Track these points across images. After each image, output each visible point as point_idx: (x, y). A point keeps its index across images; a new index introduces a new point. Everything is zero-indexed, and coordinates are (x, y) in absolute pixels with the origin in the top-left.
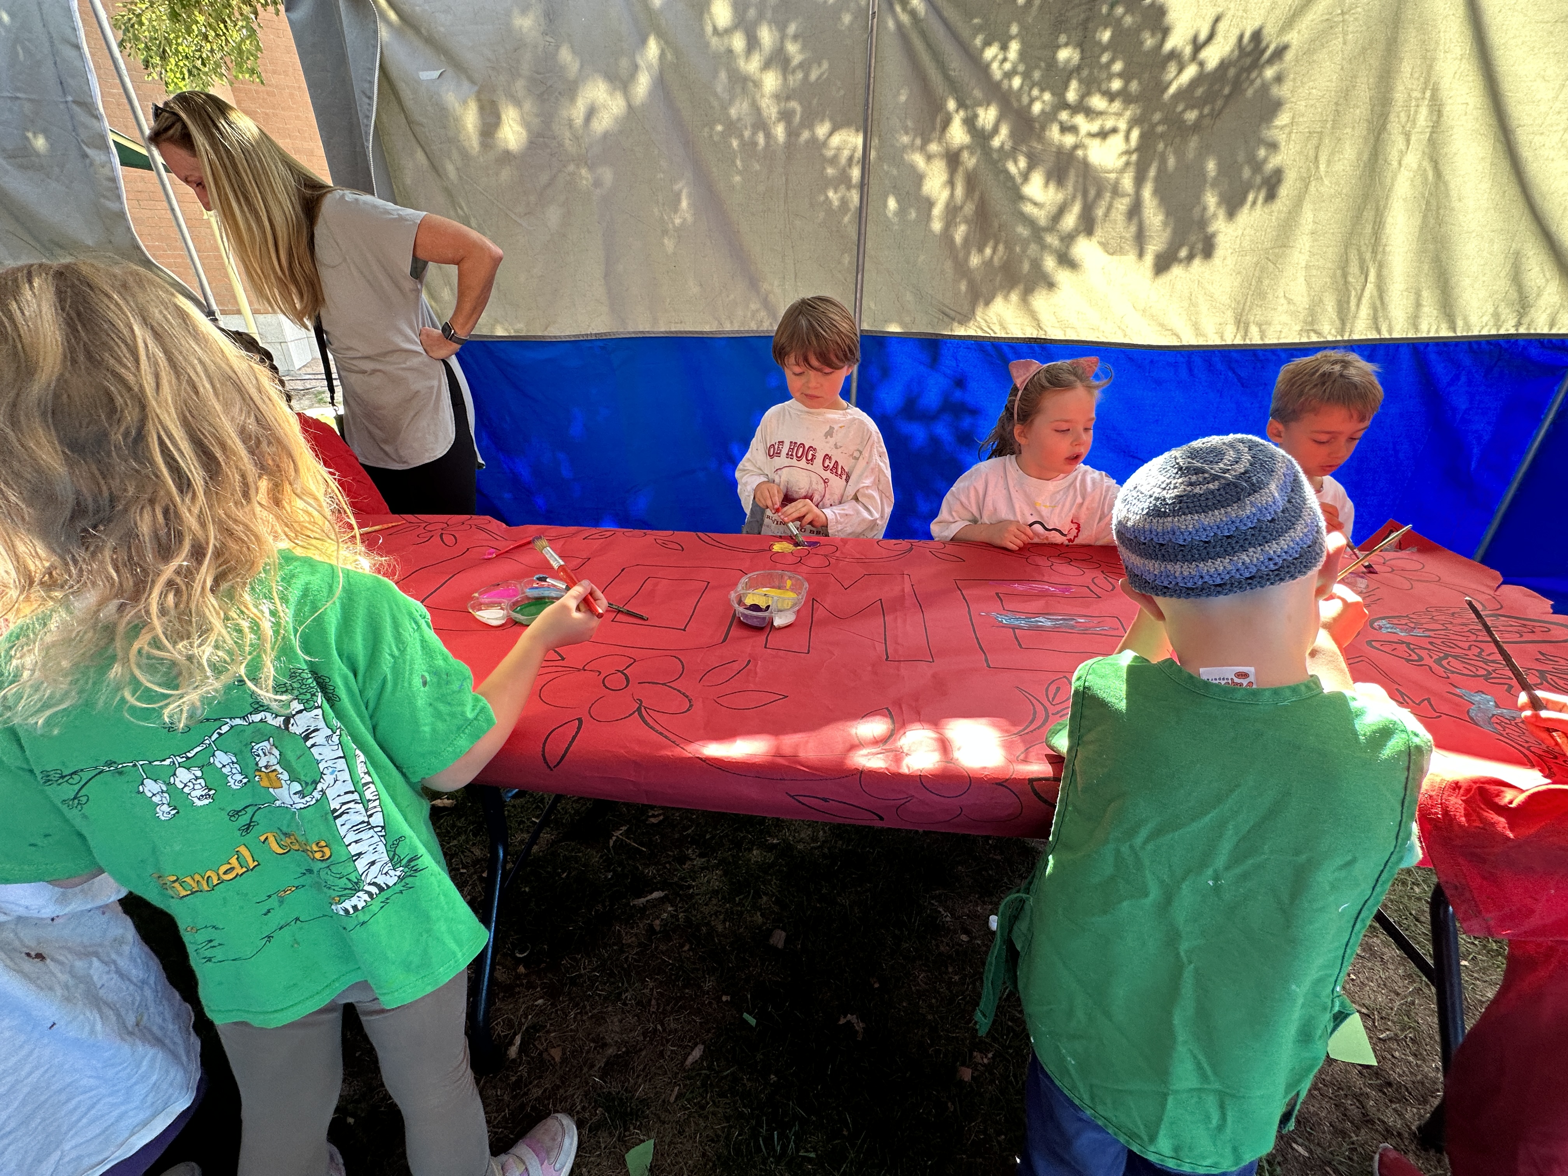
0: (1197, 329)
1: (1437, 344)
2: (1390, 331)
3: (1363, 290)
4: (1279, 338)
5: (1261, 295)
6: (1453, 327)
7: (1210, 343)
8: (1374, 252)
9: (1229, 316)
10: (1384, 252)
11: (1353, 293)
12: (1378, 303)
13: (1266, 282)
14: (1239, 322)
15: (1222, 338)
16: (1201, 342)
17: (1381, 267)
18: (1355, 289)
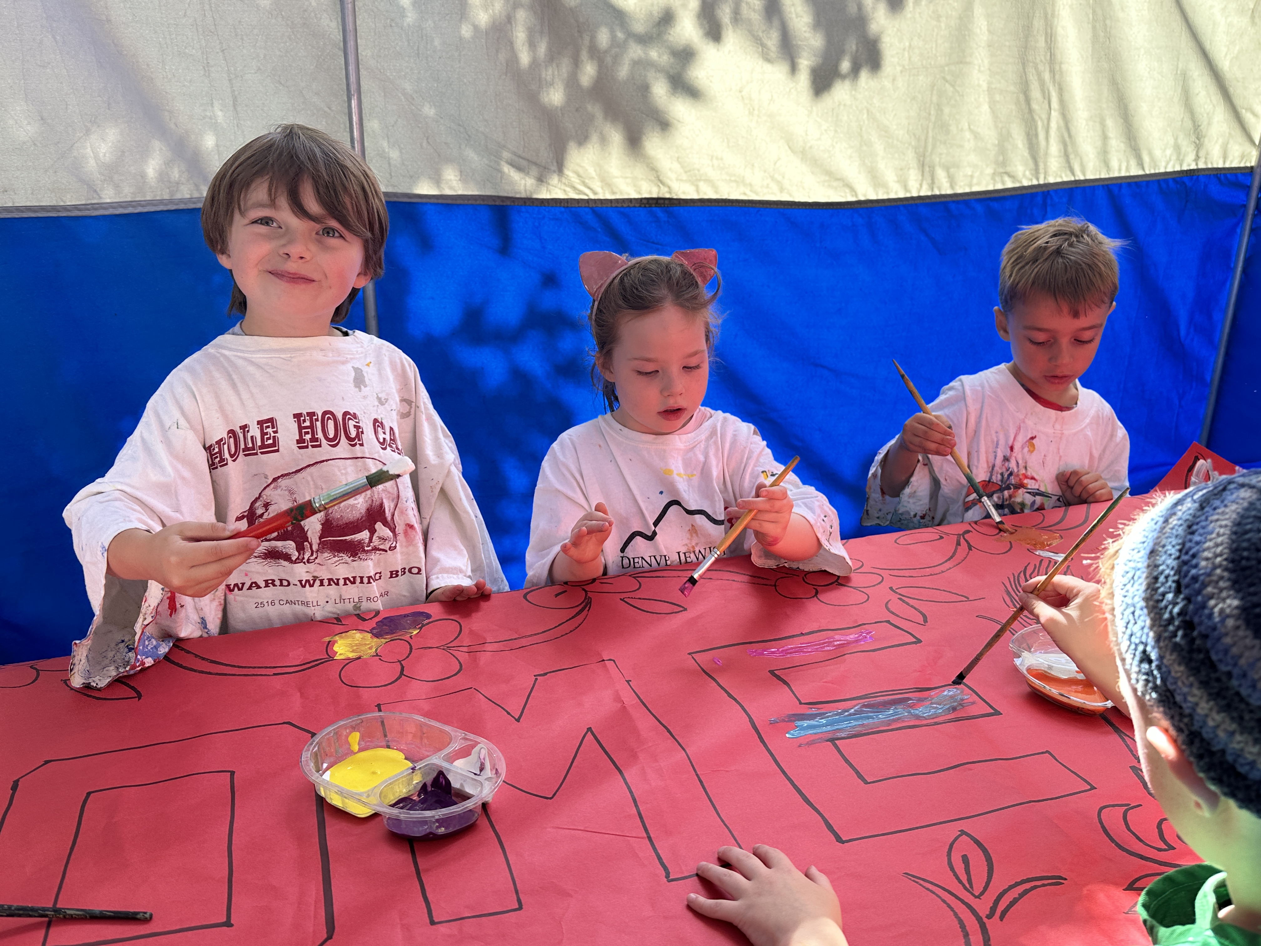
0: (875, 179)
1: (1129, 185)
2: (1084, 173)
3: (1049, 119)
4: (971, 185)
5: (944, 127)
6: (1141, 165)
7: (893, 196)
8: (1052, 71)
9: (910, 155)
10: (1061, 72)
11: (1040, 124)
12: (1066, 135)
13: (947, 110)
14: (923, 165)
15: (906, 189)
16: (882, 196)
17: (1061, 90)
18: (1041, 118)
